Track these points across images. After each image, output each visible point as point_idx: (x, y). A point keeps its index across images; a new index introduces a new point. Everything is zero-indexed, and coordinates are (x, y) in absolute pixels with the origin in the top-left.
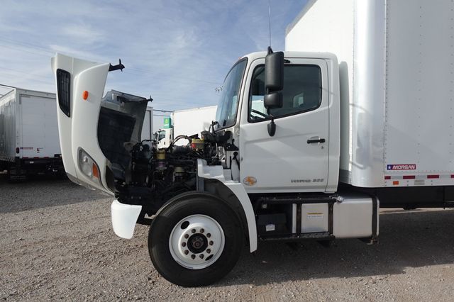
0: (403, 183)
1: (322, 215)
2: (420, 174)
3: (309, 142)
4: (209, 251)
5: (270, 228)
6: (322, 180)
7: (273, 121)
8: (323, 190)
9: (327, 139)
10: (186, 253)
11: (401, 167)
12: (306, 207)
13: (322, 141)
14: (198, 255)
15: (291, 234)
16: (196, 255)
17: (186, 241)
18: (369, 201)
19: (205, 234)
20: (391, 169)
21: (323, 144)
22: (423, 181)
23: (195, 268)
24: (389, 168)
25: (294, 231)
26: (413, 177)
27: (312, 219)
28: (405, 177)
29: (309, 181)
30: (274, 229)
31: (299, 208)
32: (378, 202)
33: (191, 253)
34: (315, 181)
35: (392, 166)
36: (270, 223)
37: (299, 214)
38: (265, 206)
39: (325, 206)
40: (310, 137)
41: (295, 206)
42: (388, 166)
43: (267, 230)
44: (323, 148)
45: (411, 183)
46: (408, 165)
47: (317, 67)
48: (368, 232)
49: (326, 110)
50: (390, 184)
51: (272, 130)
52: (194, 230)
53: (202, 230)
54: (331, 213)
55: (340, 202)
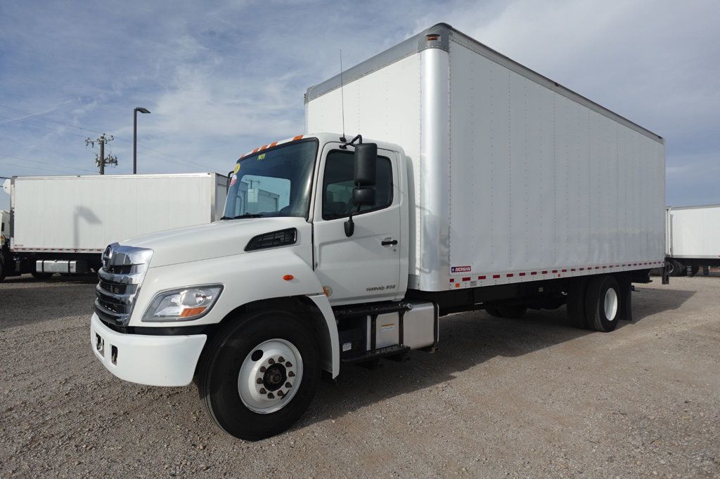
0: (462, 285)
1: (394, 326)
2: (474, 276)
3: (384, 243)
4: (288, 384)
5: (347, 347)
6: (394, 287)
7: (351, 218)
8: (392, 298)
9: (398, 241)
10: (262, 392)
12: (381, 319)
13: (395, 242)
14: (275, 393)
15: (365, 352)
17: (262, 375)
18: (431, 307)
19: (284, 363)
20: (454, 271)
21: (396, 247)
22: (476, 282)
23: (268, 411)
25: (368, 348)
27: (385, 331)
28: (464, 279)
29: (383, 288)
30: (350, 348)
31: (373, 321)
32: (438, 306)
33: (267, 392)
34: (387, 287)
35: (455, 268)
36: (347, 341)
37: (373, 327)
39: (396, 316)
40: (383, 238)
41: (369, 319)
42: (452, 268)
43: (344, 350)
44: (395, 250)
45: (468, 285)
46: (466, 267)
47: (388, 159)
48: (431, 339)
49: (397, 209)
50: (453, 287)
51: (350, 230)
52: (271, 361)
53: (281, 359)
54: (401, 322)
55: (409, 309)
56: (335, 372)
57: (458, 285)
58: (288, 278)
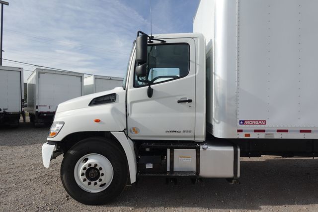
0: (254, 136)
1: (190, 158)
2: (270, 129)
3: (179, 102)
4: (101, 180)
5: (149, 166)
6: (190, 132)
7: (150, 86)
8: (192, 139)
9: (193, 100)
10: (85, 180)
11: (252, 123)
12: (177, 152)
13: (190, 101)
14: (93, 183)
15: (166, 172)
16: (92, 182)
17: (85, 172)
18: (231, 149)
19: (98, 167)
20: (243, 124)
21: (190, 104)
22: (272, 134)
23: (93, 191)
24: (242, 123)
25: (168, 170)
26: (264, 131)
27: (183, 161)
28: (255, 131)
29: (180, 132)
30: (152, 167)
31: (172, 152)
32: (239, 150)
33: (88, 181)
34: (184, 132)
35: (244, 121)
36: (149, 162)
37: (172, 156)
38: (148, 150)
39: (193, 152)
40: (179, 98)
41: (168, 151)
42: (240, 121)
43: (147, 168)
44: (190, 106)
45: (262, 136)
46: (259, 121)
47: (187, 45)
48: (230, 174)
49: (193, 77)
50: (242, 136)
51: (150, 93)
52: (90, 165)
53: (96, 165)
54: (198, 157)
55: (204, 149)
56: (133, 179)
57: (249, 135)
58: (97, 121)
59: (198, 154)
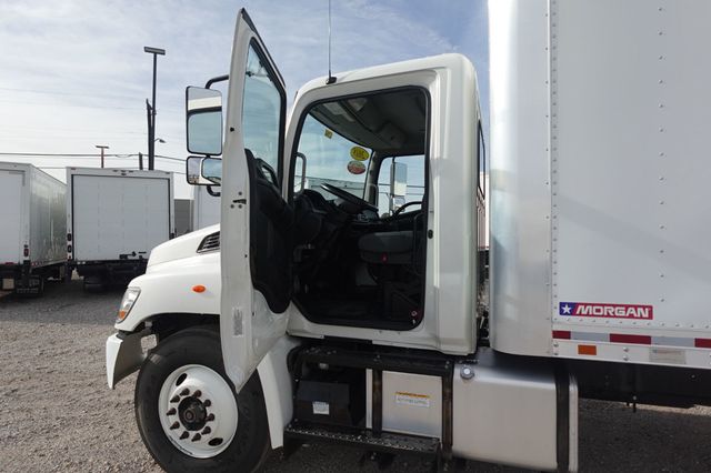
0: (609, 353)
1: (427, 400)
2: (668, 335)
4: (208, 431)
5: (321, 409)
10: (176, 426)
11: (604, 311)
12: (392, 379)
14: (192, 434)
16: (190, 432)
17: (176, 406)
18: (547, 387)
19: (202, 399)
20: (573, 313)
22: (679, 352)
23: (197, 454)
24: (567, 309)
25: (369, 425)
26: (646, 340)
27: (406, 405)
28: (615, 338)
30: (327, 412)
31: (378, 377)
32: (573, 389)
33: (183, 428)
35: (574, 306)
36: (321, 399)
37: (378, 389)
39: (435, 383)
41: (369, 373)
42: (562, 305)
43: (315, 412)
45: (639, 355)
46: (627, 307)
48: (548, 460)
52: (186, 392)
53: (199, 393)
54: (447, 397)
55: (464, 378)
56: (277, 440)
57: (592, 350)
58: (199, 290)
59: (448, 391)
